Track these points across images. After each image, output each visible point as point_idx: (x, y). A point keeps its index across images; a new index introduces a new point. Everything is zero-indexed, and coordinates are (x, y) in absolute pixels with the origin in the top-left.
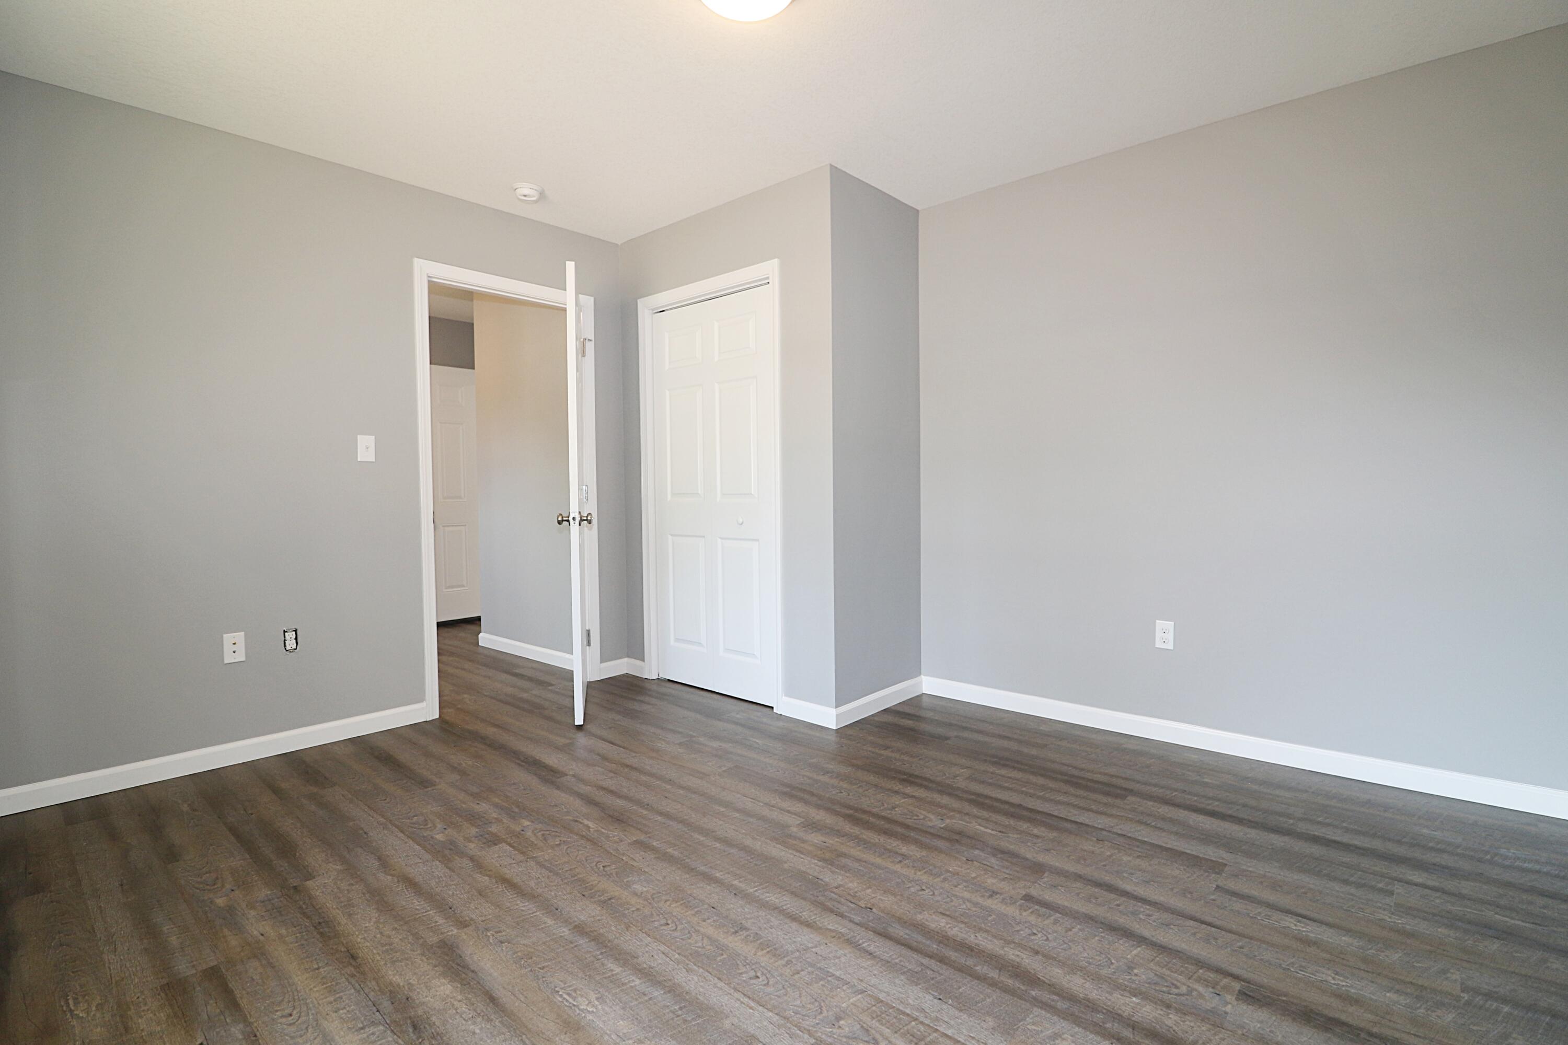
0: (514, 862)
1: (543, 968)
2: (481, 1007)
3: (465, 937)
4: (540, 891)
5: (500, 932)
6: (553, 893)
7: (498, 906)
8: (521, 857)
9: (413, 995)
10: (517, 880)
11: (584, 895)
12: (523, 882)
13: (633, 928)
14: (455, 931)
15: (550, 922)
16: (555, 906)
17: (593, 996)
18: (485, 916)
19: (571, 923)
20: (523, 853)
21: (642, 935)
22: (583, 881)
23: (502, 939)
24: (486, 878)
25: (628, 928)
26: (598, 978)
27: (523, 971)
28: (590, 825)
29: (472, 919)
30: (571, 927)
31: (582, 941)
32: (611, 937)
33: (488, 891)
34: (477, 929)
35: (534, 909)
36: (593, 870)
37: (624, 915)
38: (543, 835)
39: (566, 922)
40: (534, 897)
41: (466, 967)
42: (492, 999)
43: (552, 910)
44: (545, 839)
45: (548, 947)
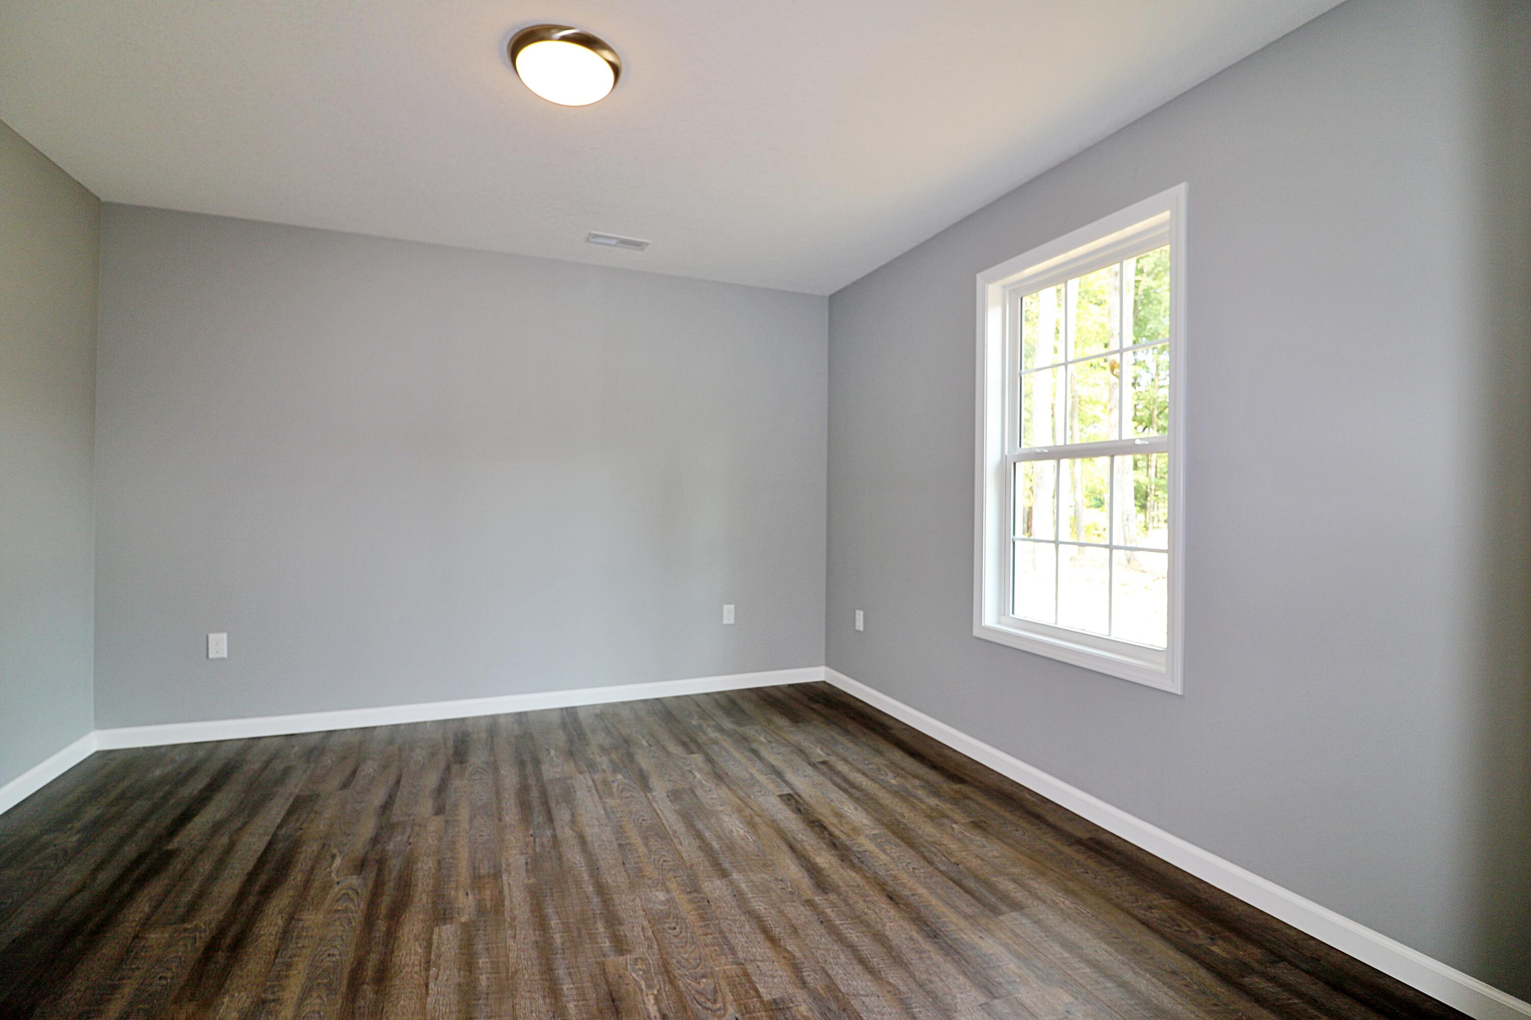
0: (759, 963)
1: (758, 856)
2: (799, 846)
3: (809, 892)
4: (743, 918)
5: (782, 889)
6: (733, 911)
7: (781, 912)
8: (750, 968)
9: (840, 862)
10: (761, 937)
11: (708, 902)
12: (754, 933)
13: (688, 864)
14: (816, 898)
15: (743, 886)
16: (734, 899)
17: (735, 834)
18: (792, 906)
19: (729, 880)
20: (746, 975)
21: (686, 858)
22: (702, 918)
23: (781, 883)
24: (789, 948)
25: (692, 866)
26: (728, 842)
27: (770, 857)
28: (652, 1001)
29: (803, 906)
30: (730, 878)
31: (727, 865)
32: (707, 864)
33: (789, 931)
34: (799, 896)
35: (752, 900)
36: (687, 927)
37: (688, 876)
38: (715, 1001)
39: (732, 883)
40: (749, 913)
41: (808, 871)
42: (791, 847)
43: (739, 895)
44: (716, 991)
45: (750, 868)
